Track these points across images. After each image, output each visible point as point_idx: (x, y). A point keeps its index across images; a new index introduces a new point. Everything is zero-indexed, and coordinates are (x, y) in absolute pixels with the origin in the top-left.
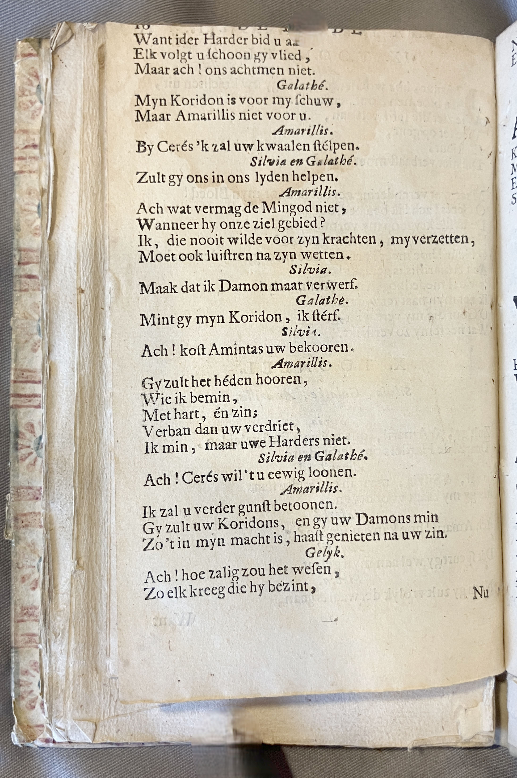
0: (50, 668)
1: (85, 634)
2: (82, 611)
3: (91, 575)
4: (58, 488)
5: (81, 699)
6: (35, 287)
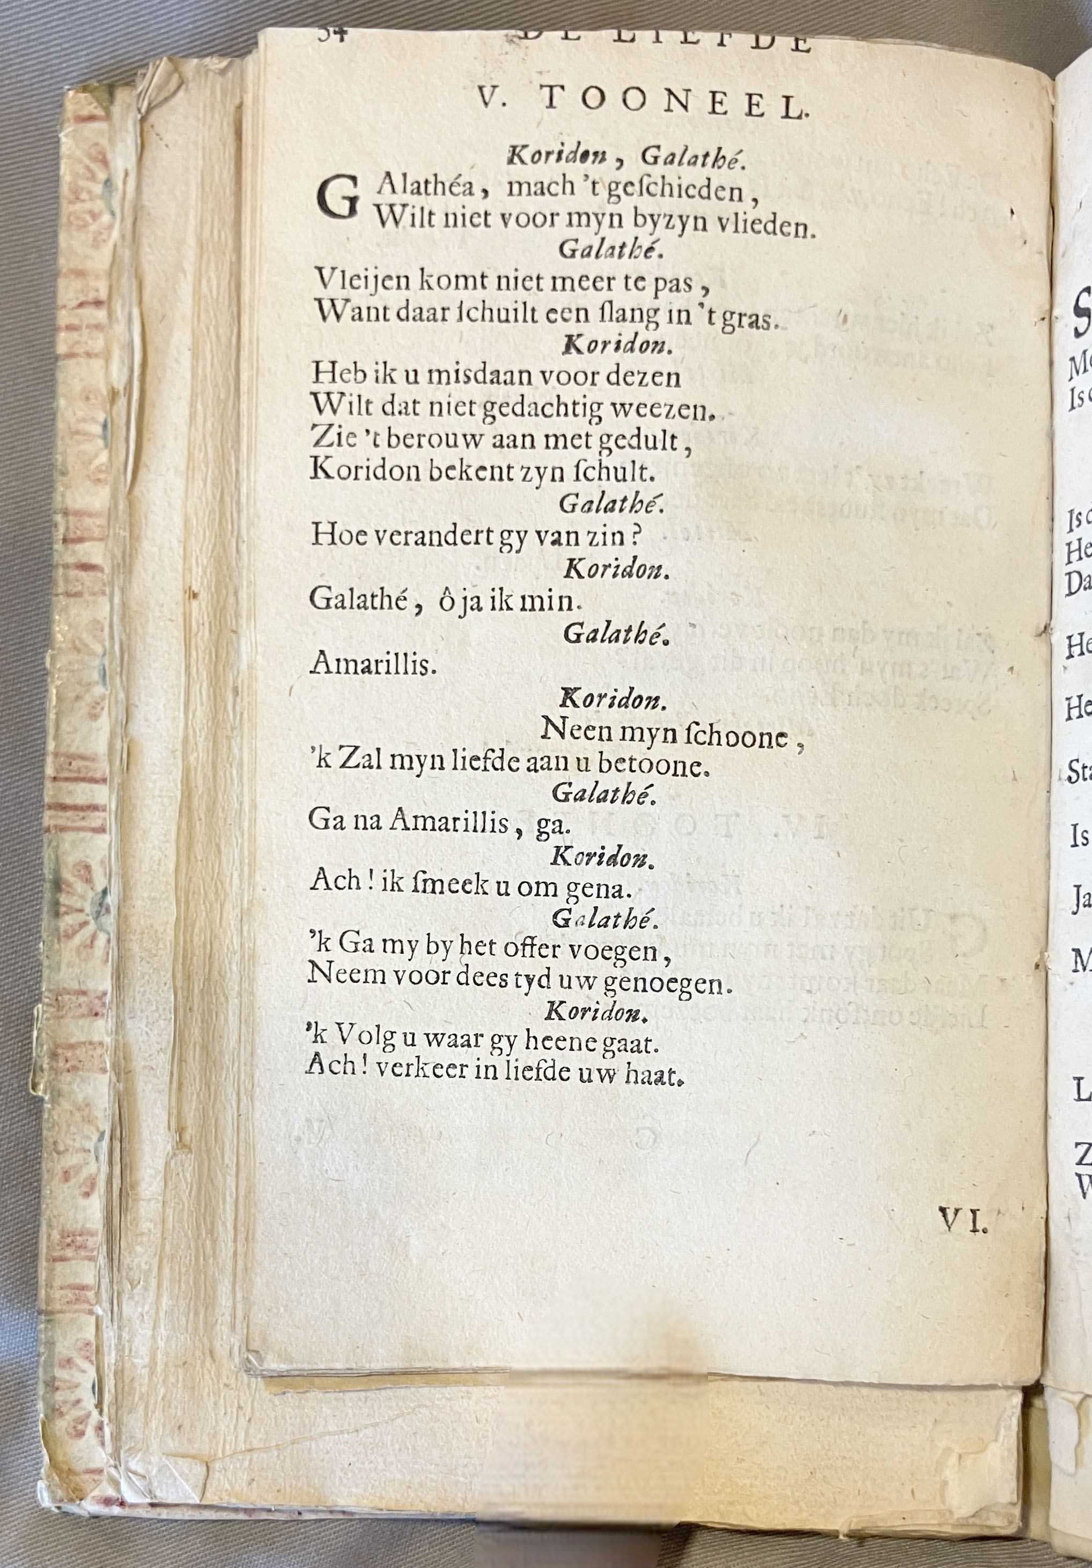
0: (118, 1351)
1: (191, 1283)
2: (186, 1234)
3: (206, 1164)
4: (142, 989)
5: (179, 1413)
6: (96, 589)
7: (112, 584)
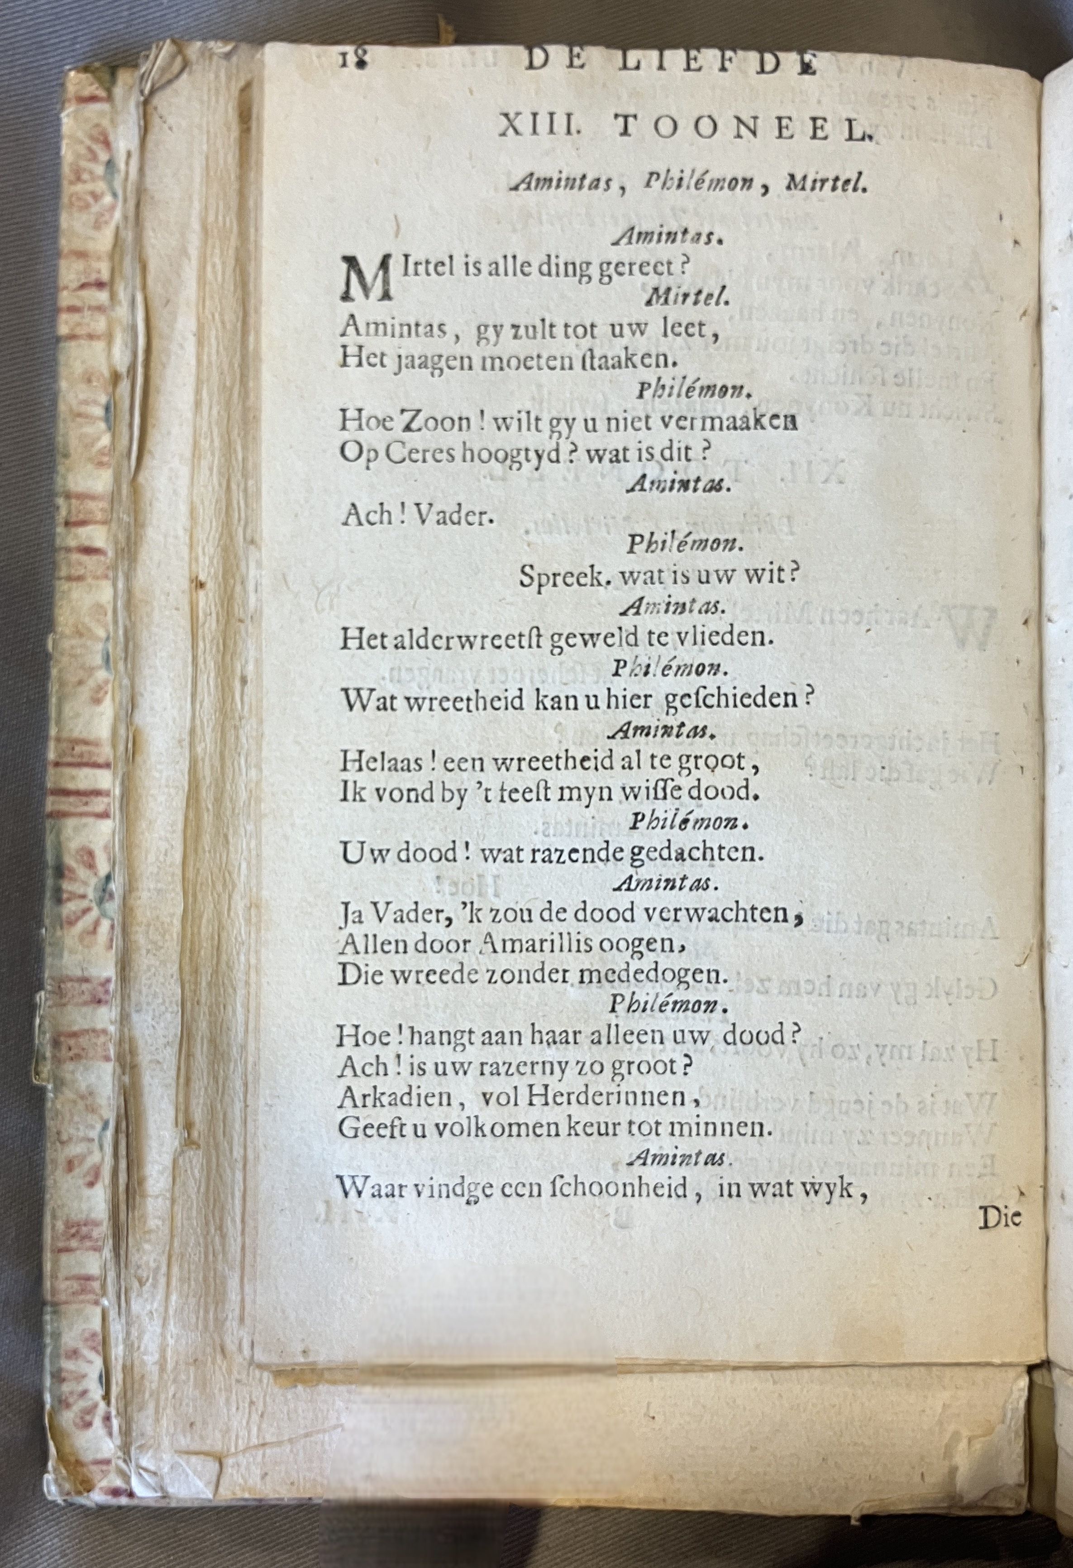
0: (125, 1346)
1: (201, 1279)
2: (195, 1233)
3: (214, 1159)
4: (148, 982)
5: (191, 1410)
6: (99, 573)
7: (115, 568)
